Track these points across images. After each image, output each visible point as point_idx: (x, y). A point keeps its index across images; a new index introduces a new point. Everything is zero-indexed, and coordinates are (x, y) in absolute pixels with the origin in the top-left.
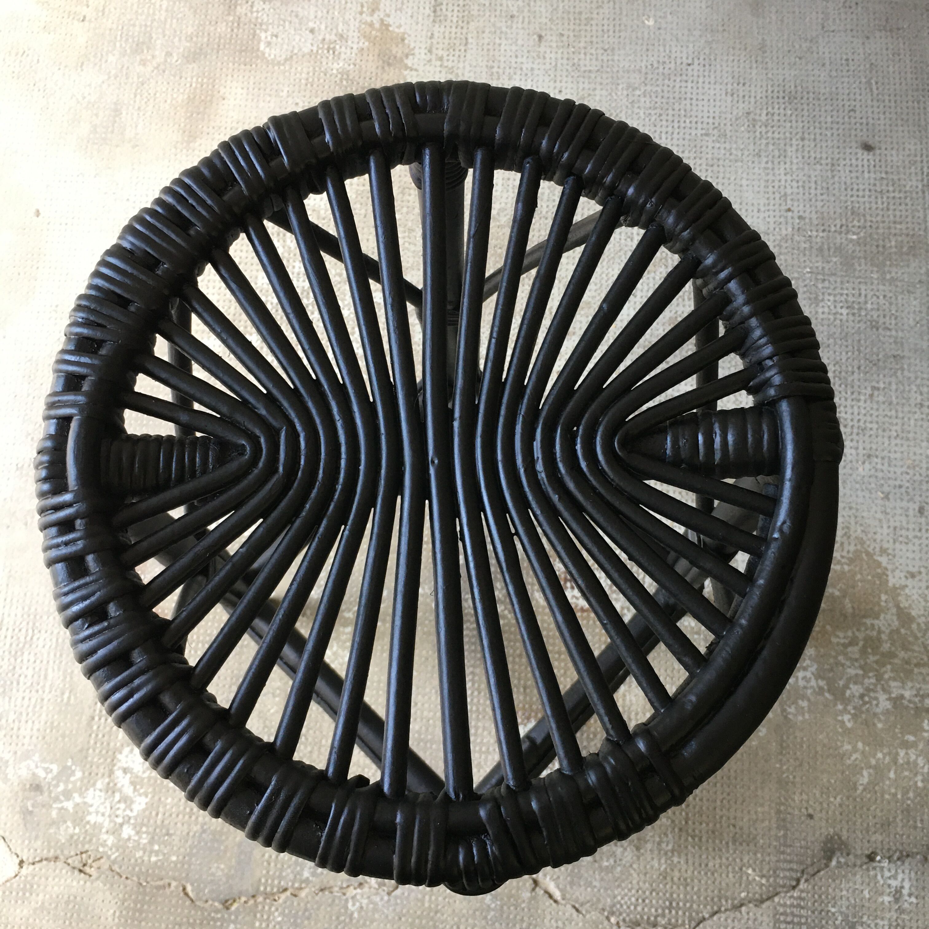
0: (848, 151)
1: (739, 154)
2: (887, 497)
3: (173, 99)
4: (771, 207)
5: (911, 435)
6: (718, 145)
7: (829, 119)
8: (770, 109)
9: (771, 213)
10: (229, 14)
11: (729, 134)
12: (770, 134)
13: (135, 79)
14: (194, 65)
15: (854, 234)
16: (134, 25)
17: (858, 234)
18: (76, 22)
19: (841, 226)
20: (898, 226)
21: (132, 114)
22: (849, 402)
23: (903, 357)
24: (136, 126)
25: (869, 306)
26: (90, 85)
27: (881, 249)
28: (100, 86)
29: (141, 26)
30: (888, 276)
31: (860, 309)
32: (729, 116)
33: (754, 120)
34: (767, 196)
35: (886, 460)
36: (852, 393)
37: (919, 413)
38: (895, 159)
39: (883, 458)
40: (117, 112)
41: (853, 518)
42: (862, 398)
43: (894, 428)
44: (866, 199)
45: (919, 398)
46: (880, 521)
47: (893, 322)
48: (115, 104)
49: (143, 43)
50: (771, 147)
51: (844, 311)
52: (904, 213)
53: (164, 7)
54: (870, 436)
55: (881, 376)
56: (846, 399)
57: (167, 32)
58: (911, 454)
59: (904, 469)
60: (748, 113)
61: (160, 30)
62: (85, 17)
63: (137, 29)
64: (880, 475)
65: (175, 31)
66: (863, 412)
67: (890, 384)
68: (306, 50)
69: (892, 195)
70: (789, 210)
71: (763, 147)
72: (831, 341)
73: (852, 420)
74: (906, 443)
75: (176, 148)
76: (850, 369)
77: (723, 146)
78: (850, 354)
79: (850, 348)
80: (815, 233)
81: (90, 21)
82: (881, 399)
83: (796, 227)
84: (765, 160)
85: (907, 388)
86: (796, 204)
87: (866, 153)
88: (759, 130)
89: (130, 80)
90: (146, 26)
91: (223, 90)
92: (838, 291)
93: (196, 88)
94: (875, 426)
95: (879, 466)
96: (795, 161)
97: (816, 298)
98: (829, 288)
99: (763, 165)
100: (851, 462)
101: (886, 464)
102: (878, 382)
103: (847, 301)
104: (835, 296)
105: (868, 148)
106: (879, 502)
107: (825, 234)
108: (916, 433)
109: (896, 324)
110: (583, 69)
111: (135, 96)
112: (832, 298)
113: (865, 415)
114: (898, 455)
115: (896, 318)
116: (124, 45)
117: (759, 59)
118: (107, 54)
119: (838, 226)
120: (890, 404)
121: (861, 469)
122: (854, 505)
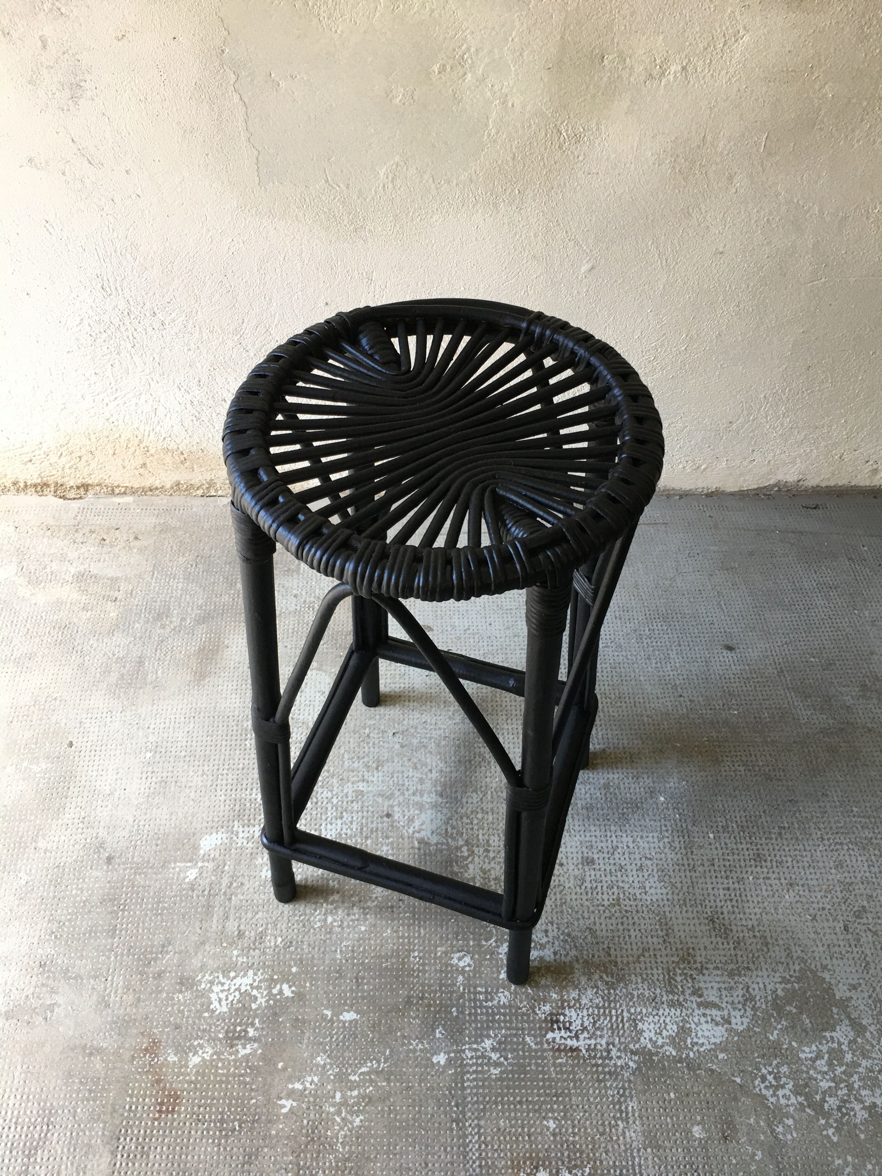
0: (716, 651)
1: (634, 658)
2: (814, 918)
3: (186, 650)
4: (667, 695)
5: (821, 864)
6: (616, 654)
7: (696, 631)
8: (650, 626)
9: (667, 699)
10: (231, 589)
11: (623, 646)
12: (654, 644)
13: (156, 638)
14: (205, 626)
15: (734, 710)
16: (156, 602)
17: (738, 710)
18: (109, 603)
19: (723, 705)
20: (767, 702)
21: (154, 664)
22: (763, 841)
23: (797, 802)
24: (157, 672)
25: (761, 763)
26: (119, 646)
27: (758, 719)
28: (128, 646)
29: (161, 601)
30: (769, 740)
31: (753, 766)
32: (621, 633)
33: (640, 635)
34: (661, 687)
35: (806, 887)
36: (764, 833)
37: (822, 845)
38: (752, 654)
39: (803, 886)
40: (140, 662)
41: (791, 940)
42: (773, 836)
43: (805, 859)
44: (738, 684)
45: (819, 833)
46: (814, 941)
47: (782, 774)
48: (140, 657)
49: (163, 613)
50: (657, 653)
51: (742, 769)
52: (768, 692)
53: (180, 588)
54: (788, 867)
55: (784, 817)
56: (760, 839)
57: (183, 605)
58: (825, 880)
59: (822, 893)
60: (635, 631)
61: (176, 603)
62: (116, 598)
63: (158, 603)
64: (804, 900)
65: (188, 603)
66: (777, 848)
67: (793, 823)
68: (292, 609)
69: (756, 680)
70: (681, 696)
71: (651, 652)
72: (737, 792)
73: (769, 855)
74: (818, 872)
75: (189, 685)
76: (757, 813)
77: (620, 654)
78: (754, 801)
79: (753, 796)
80: (704, 712)
81: (121, 601)
82: (788, 836)
83: (689, 708)
84: (654, 661)
85: (807, 826)
86: (685, 691)
87: (729, 652)
88: (645, 641)
89: (152, 640)
90: (165, 601)
91: (226, 641)
92: (733, 753)
93: (205, 642)
94: (790, 859)
95: (801, 893)
96: (677, 661)
97: (717, 759)
98: (725, 752)
99: (654, 665)
100: (777, 891)
101: (807, 891)
102: (782, 822)
103: (742, 761)
104: (731, 757)
105: (730, 648)
106: (809, 924)
107: (712, 712)
108: (824, 862)
109: (785, 776)
110: (505, 608)
111: (156, 651)
112: (729, 759)
113: (779, 850)
114: (815, 882)
115: (783, 771)
116: (147, 616)
117: (635, 593)
118: (134, 622)
119: (721, 705)
120: (797, 839)
121: (787, 897)
122: (789, 929)
